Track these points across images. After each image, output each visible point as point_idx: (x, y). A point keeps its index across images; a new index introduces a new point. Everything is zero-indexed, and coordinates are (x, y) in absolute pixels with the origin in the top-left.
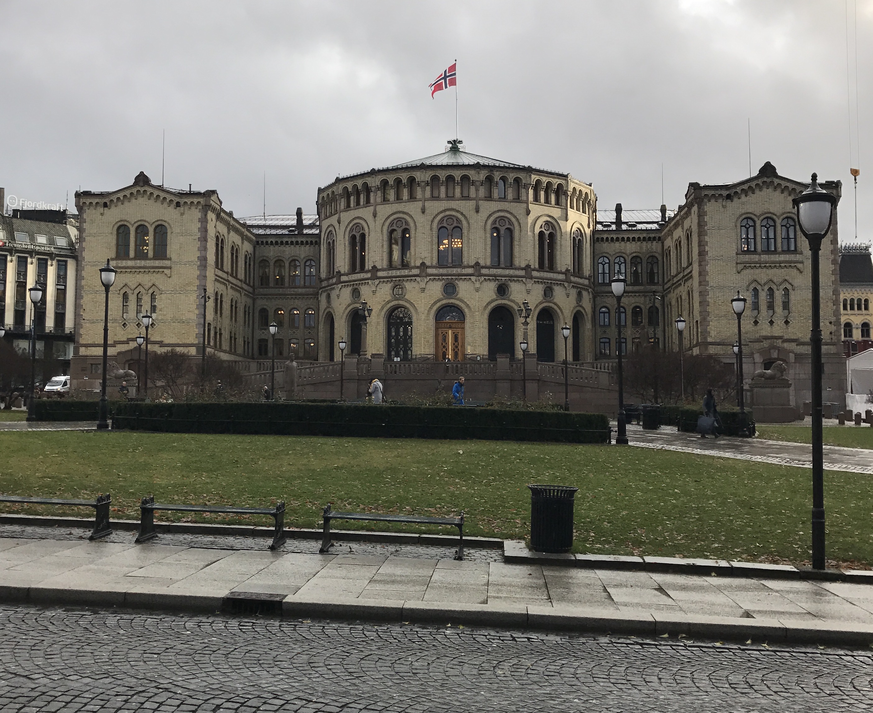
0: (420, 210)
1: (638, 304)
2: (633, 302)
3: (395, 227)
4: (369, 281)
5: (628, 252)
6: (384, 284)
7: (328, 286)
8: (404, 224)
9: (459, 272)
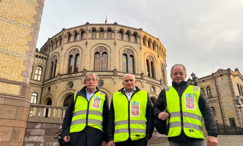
0: (139, 48)
3: (126, 53)
4: (112, 77)
7: (69, 78)
8: (131, 52)
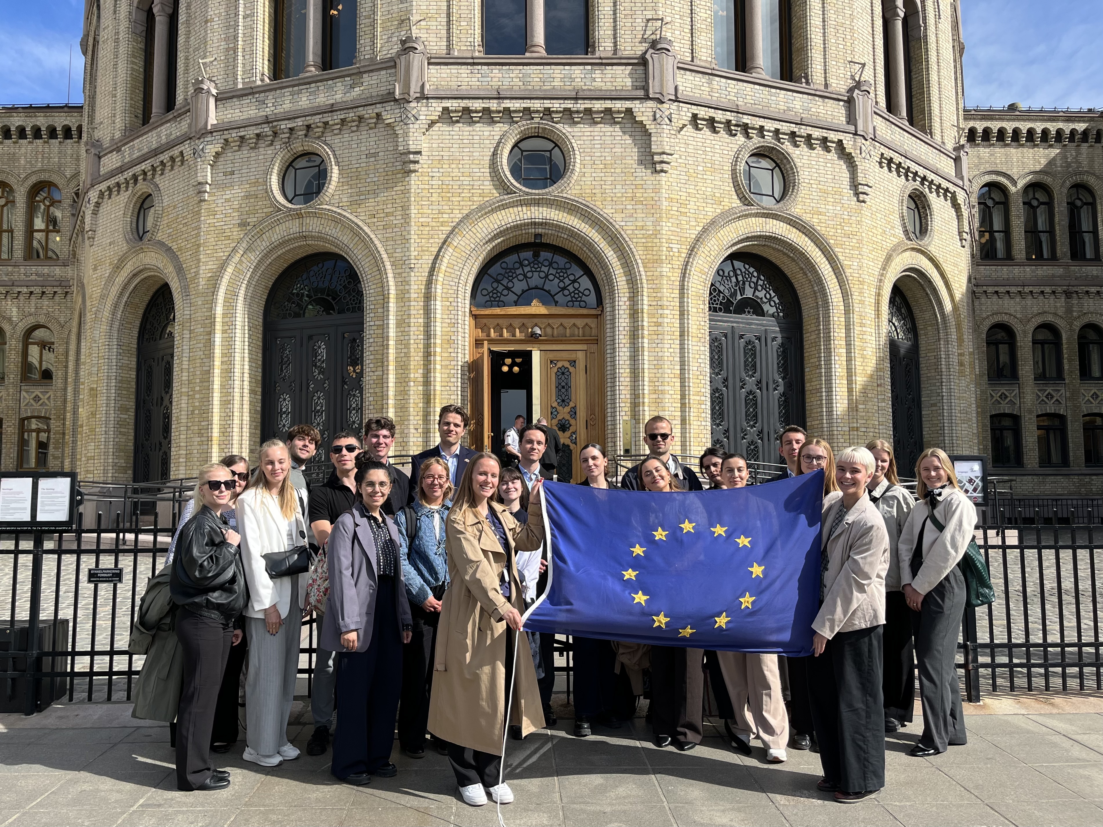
1: (1050, 318)
2: (1035, 310)
5: (1014, 172)
6: (245, 152)
9: (579, 83)
